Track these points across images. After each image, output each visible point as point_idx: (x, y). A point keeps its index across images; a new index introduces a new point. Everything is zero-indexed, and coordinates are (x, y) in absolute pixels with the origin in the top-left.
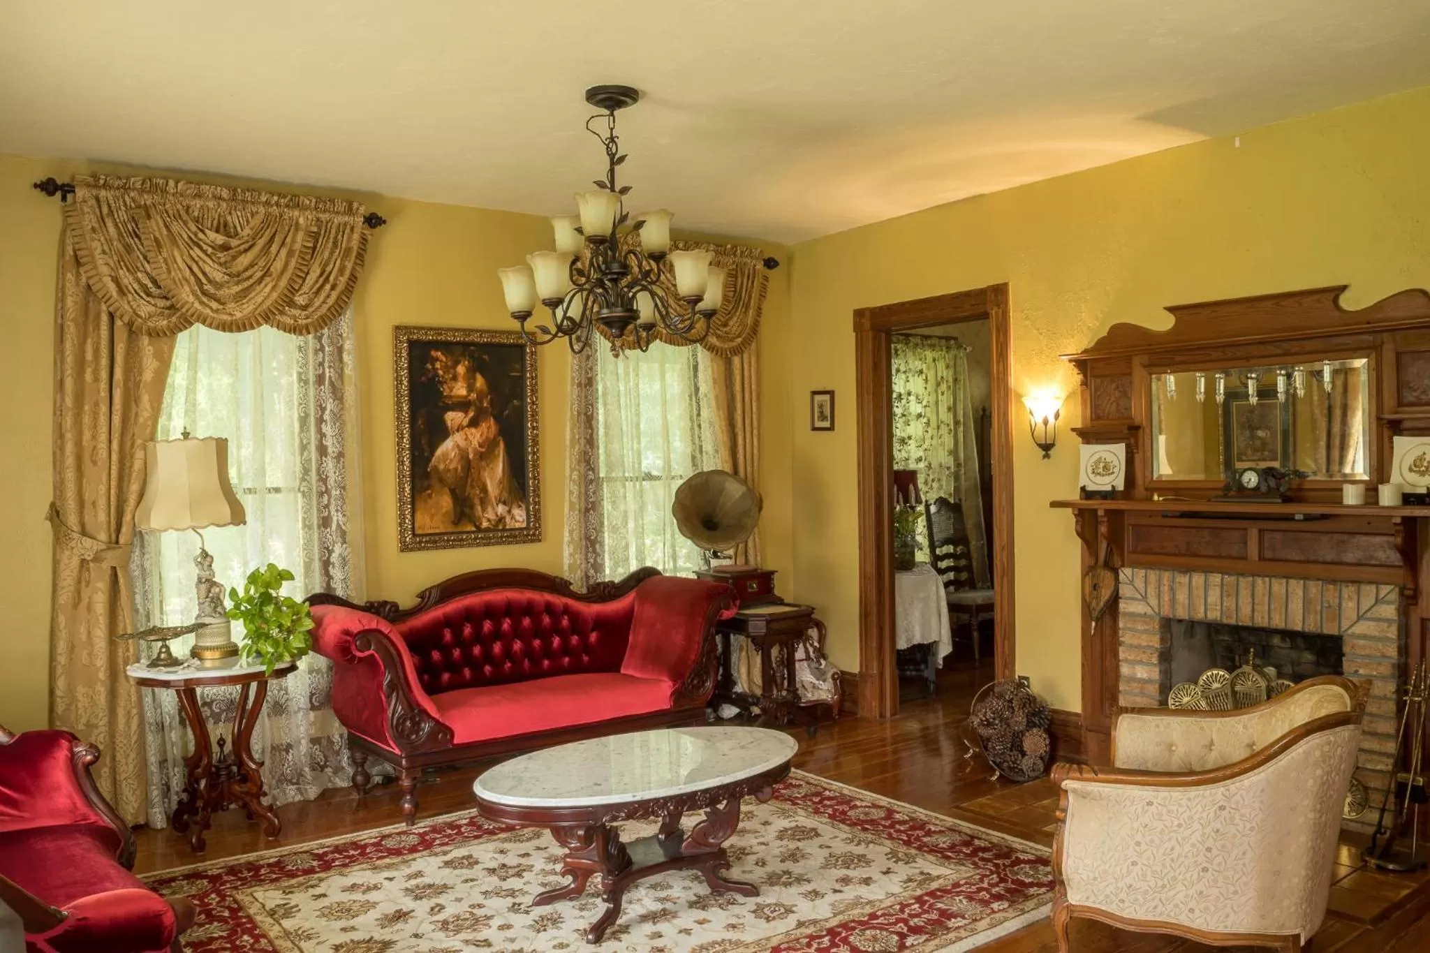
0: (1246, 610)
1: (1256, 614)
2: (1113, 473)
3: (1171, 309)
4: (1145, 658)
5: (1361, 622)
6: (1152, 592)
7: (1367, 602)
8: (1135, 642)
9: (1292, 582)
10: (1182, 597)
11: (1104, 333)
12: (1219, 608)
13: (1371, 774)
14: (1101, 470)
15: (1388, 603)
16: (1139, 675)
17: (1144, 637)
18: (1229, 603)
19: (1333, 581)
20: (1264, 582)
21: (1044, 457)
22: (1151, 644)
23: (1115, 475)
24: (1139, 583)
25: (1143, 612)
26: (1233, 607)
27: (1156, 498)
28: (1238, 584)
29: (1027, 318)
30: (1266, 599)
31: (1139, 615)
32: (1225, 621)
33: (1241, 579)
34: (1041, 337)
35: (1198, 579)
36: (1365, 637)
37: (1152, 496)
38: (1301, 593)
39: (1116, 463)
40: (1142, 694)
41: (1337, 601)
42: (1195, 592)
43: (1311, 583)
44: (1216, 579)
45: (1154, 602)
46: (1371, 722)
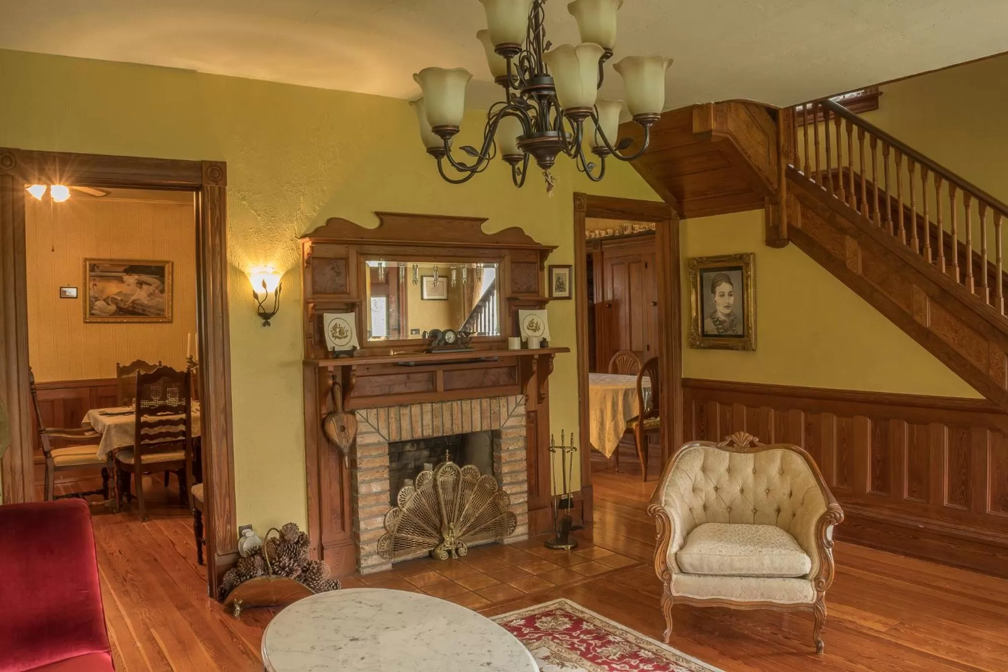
0: (448, 425)
1: (454, 426)
2: (347, 336)
3: (378, 214)
4: (378, 475)
5: (510, 419)
6: (382, 425)
7: (512, 406)
8: (370, 465)
9: (474, 401)
10: (405, 424)
11: (322, 223)
12: (431, 427)
13: (517, 506)
14: (338, 334)
15: (521, 405)
16: (374, 490)
17: (377, 460)
18: (438, 422)
19: (495, 397)
20: (457, 405)
21: (264, 325)
22: (383, 464)
23: (349, 338)
24: (373, 420)
25: (376, 441)
26: (440, 425)
27: (392, 353)
28: (442, 409)
29: (243, 199)
30: (460, 415)
31: (374, 444)
32: (435, 435)
33: (443, 404)
34: (259, 218)
35: (416, 409)
36: (512, 427)
37: (389, 352)
38: (479, 408)
39: (347, 328)
40: (378, 503)
41: (498, 408)
42: (414, 419)
43: (484, 400)
44: (427, 407)
45: (384, 432)
46: (516, 476)
